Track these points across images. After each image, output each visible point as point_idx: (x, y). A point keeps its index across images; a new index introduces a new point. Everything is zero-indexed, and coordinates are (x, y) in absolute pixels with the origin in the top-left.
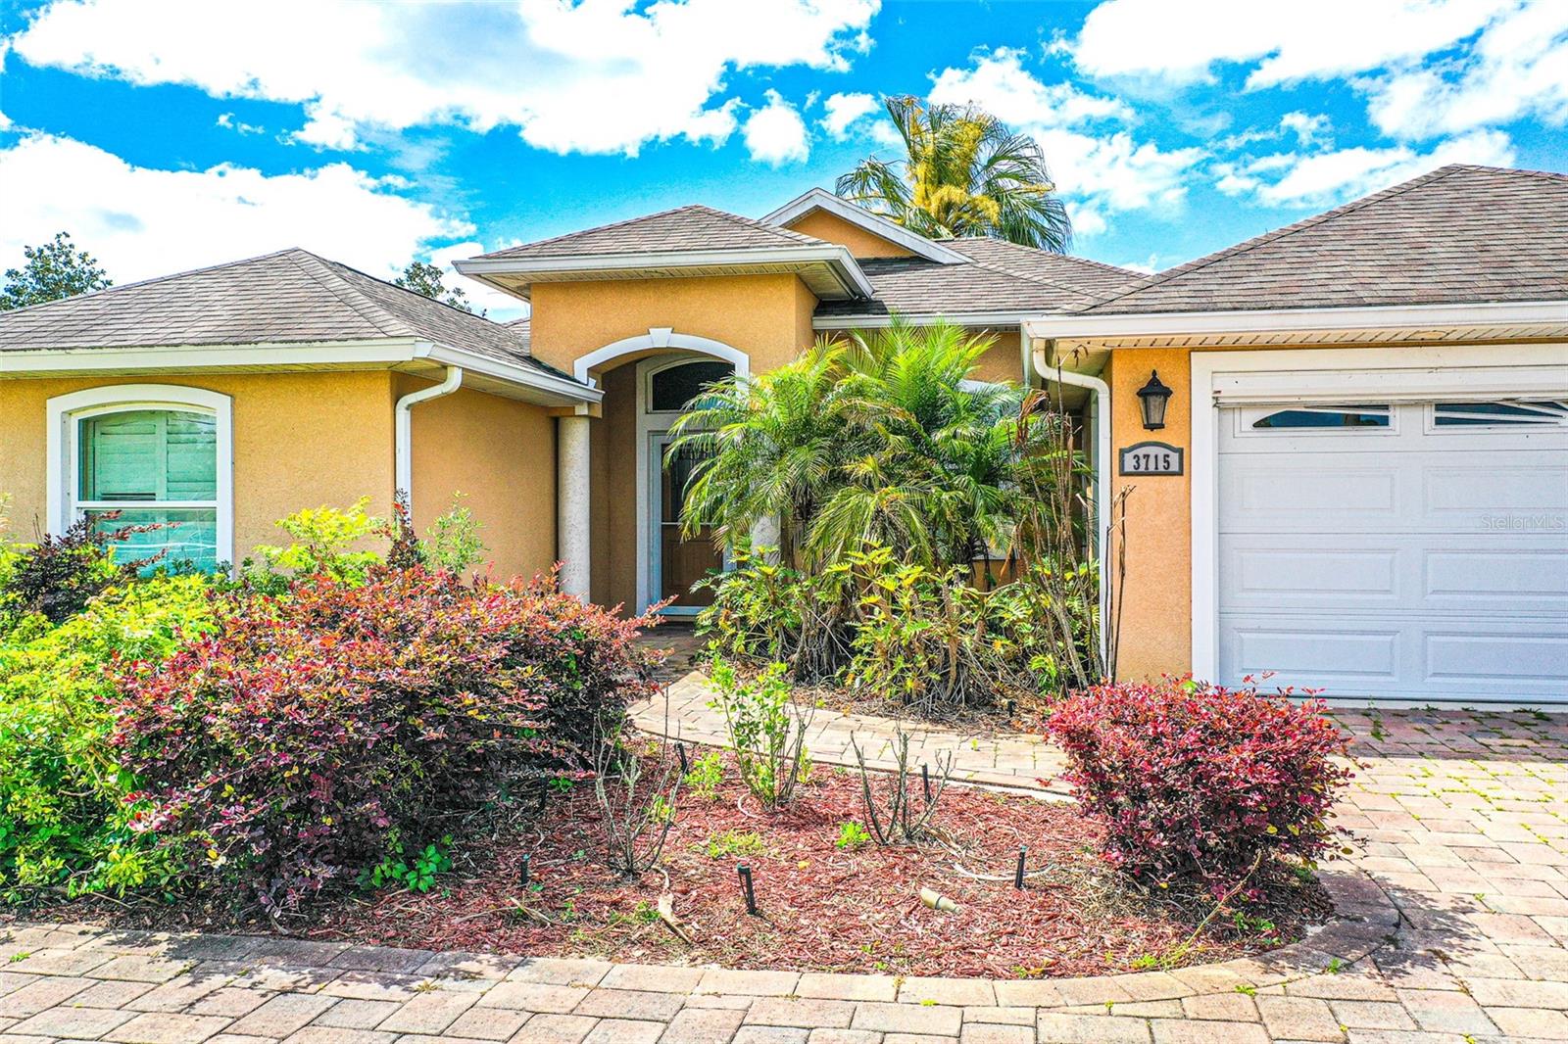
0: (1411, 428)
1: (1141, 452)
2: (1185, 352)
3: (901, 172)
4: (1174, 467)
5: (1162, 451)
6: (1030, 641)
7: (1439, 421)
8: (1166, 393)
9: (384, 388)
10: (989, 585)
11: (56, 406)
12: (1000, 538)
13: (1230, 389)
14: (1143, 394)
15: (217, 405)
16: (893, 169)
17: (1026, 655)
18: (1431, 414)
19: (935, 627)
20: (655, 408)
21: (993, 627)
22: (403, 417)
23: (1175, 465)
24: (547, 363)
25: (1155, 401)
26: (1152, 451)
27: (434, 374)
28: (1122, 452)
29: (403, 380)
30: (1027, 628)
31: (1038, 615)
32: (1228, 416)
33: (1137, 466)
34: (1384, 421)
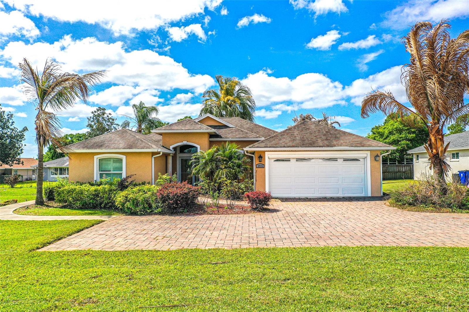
0: (293, 161)
1: (259, 165)
2: (264, 152)
3: (219, 92)
4: (263, 167)
5: (261, 165)
6: (245, 190)
7: (297, 161)
8: (262, 157)
9: (151, 155)
10: (239, 183)
11: (96, 157)
12: (241, 176)
13: (270, 157)
14: (259, 157)
15: (124, 157)
16: (216, 92)
17: (244, 192)
18: (296, 160)
19: (232, 188)
20: (180, 152)
21: (239, 188)
22: (153, 159)
23: (263, 166)
24: (165, 147)
25: (260, 158)
26: (260, 165)
27: (159, 153)
28: (257, 165)
29: (153, 154)
30: (244, 188)
31: (246, 187)
32: (270, 160)
33: (259, 166)
34: (290, 161)
